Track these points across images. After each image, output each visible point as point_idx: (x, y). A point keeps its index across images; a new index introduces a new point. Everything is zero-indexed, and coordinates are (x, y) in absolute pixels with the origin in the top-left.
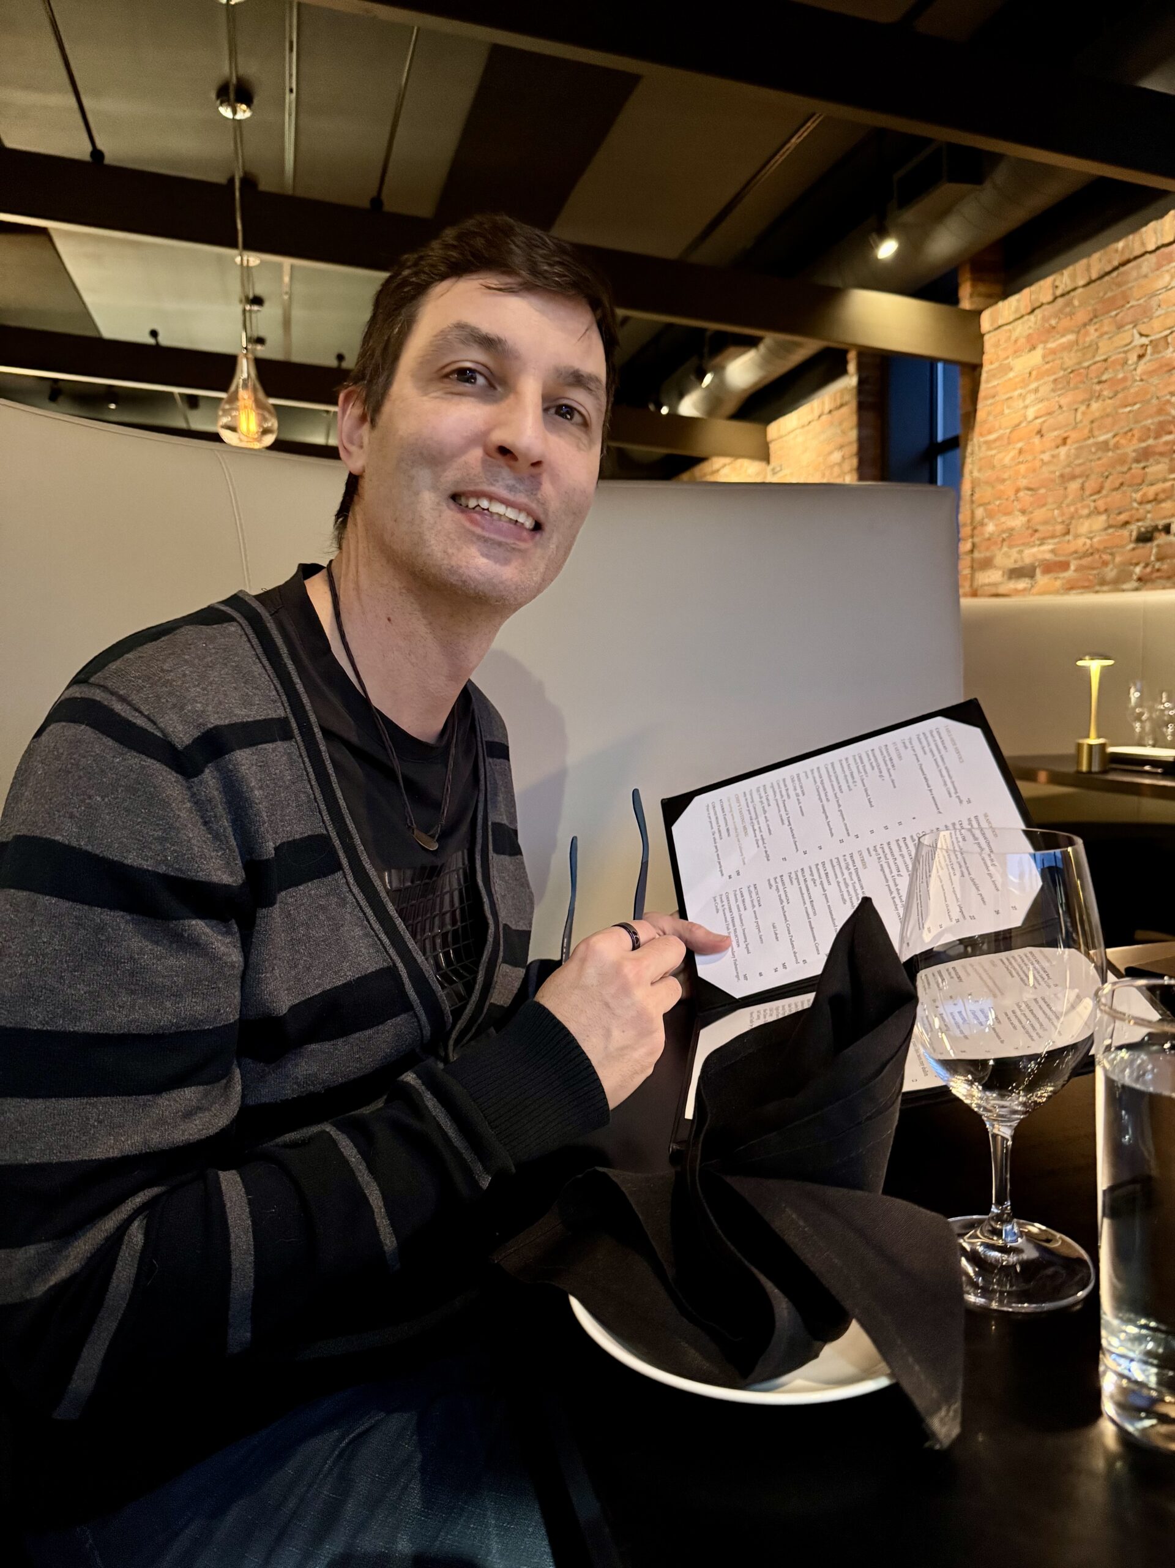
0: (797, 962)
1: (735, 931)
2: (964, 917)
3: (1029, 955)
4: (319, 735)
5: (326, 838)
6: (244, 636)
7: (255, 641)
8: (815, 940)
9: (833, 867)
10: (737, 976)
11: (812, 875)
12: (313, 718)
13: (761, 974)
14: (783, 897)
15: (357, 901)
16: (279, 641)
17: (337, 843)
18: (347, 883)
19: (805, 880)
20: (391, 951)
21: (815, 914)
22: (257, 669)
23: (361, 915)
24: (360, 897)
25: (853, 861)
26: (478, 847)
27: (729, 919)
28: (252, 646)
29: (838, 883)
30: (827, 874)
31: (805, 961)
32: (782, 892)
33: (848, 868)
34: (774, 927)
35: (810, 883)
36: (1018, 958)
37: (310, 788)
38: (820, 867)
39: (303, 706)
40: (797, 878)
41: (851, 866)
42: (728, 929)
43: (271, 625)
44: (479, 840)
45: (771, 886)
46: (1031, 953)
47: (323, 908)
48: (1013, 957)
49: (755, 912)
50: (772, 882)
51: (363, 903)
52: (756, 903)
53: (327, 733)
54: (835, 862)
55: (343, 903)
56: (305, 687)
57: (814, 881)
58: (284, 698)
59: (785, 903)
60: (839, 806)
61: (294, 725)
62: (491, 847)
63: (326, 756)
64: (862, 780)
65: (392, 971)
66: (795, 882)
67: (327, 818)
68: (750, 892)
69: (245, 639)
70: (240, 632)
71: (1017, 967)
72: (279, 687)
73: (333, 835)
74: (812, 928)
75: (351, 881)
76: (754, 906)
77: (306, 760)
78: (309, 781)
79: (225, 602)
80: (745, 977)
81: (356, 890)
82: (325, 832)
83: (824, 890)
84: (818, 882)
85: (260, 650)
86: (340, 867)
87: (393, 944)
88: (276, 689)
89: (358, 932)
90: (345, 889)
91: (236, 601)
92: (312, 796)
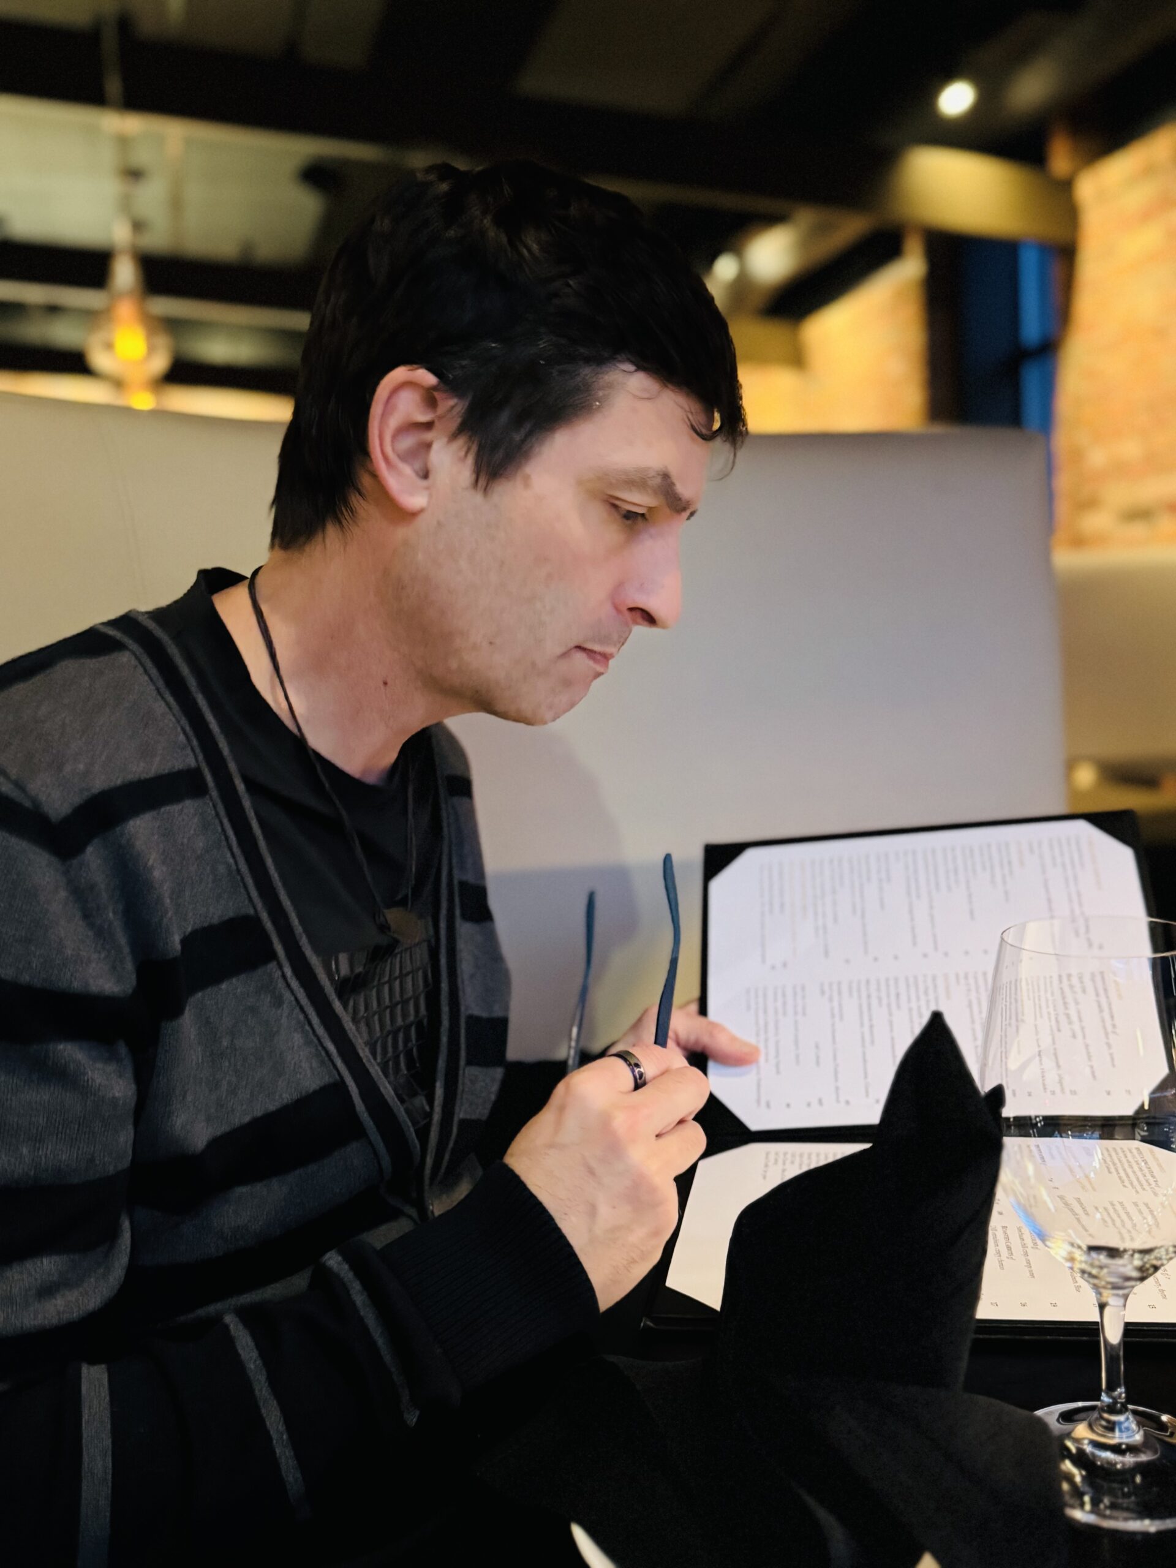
0: (838, 1101)
1: (766, 1040)
2: (1062, 1090)
3: (1135, 1151)
4: (241, 787)
5: (256, 920)
6: (139, 666)
7: (154, 672)
8: (866, 1077)
9: (908, 986)
10: (758, 1101)
11: (879, 990)
12: (232, 766)
13: (788, 1105)
14: (836, 1011)
15: (296, 999)
16: (185, 670)
17: (269, 925)
18: (284, 976)
19: (869, 996)
20: (339, 1063)
21: (872, 1042)
22: (159, 707)
23: (301, 1017)
24: (301, 994)
25: (935, 987)
26: (444, 912)
27: (761, 1022)
28: (151, 679)
29: (910, 1010)
30: (898, 995)
31: (847, 1102)
32: (836, 1004)
33: (926, 993)
34: (817, 1047)
35: (874, 1002)
36: (1119, 1151)
37: (232, 858)
38: (892, 982)
39: (219, 752)
40: (859, 991)
41: (931, 991)
42: (758, 1035)
43: (173, 651)
44: (444, 905)
45: (823, 992)
46: (1138, 1149)
47: (253, 1010)
48: (1115, 1149)
49: (796, 1022)
50: (826, 988)
51: (304, 1001)
52: (800, 1009)
53: (252, 786)
54: (911, 980)
55: (278, 1002)
56: (221, 727)
57: (880, 999)
58: (195, 743)
59: (837, 1019)
60: (931, 907)
61: (209, 778)
62: (458, 912)
63: (251, 814)
64: (968, 882)
65: (338, 1088)
66: (855, 994)
67: (254, 894)
68: (795, 994)
69: (140, 670)
70: (134, 662)
71: (1117, 1161)
72: (188, 728)
73: (264, 916)
74: (865, 1061)
75: (288, 972)
76: (796, 1013)
77: (226, 821)
78: (230, 848)
79: (113, 623)
80: (768, 1105)
81: (295, 984)
82: (252, 912)
83: (890, 1014)
84: (885, 1001)
85: (161, 683)
86: (272, 956)
87: (341, 1053)
88: (185, 733)
89: (297, 1038)
90: (281, 984)
91: (127, 622)
92: (234, 867)
